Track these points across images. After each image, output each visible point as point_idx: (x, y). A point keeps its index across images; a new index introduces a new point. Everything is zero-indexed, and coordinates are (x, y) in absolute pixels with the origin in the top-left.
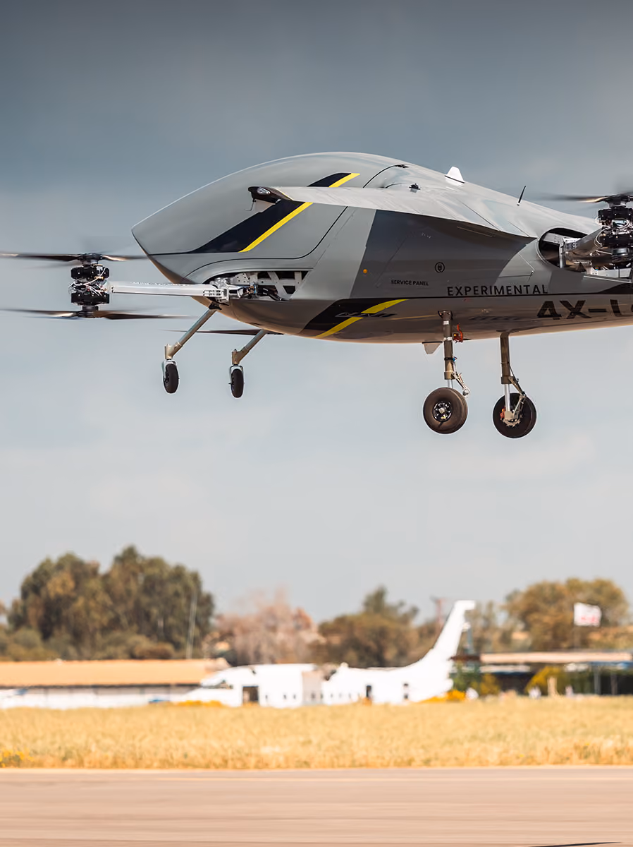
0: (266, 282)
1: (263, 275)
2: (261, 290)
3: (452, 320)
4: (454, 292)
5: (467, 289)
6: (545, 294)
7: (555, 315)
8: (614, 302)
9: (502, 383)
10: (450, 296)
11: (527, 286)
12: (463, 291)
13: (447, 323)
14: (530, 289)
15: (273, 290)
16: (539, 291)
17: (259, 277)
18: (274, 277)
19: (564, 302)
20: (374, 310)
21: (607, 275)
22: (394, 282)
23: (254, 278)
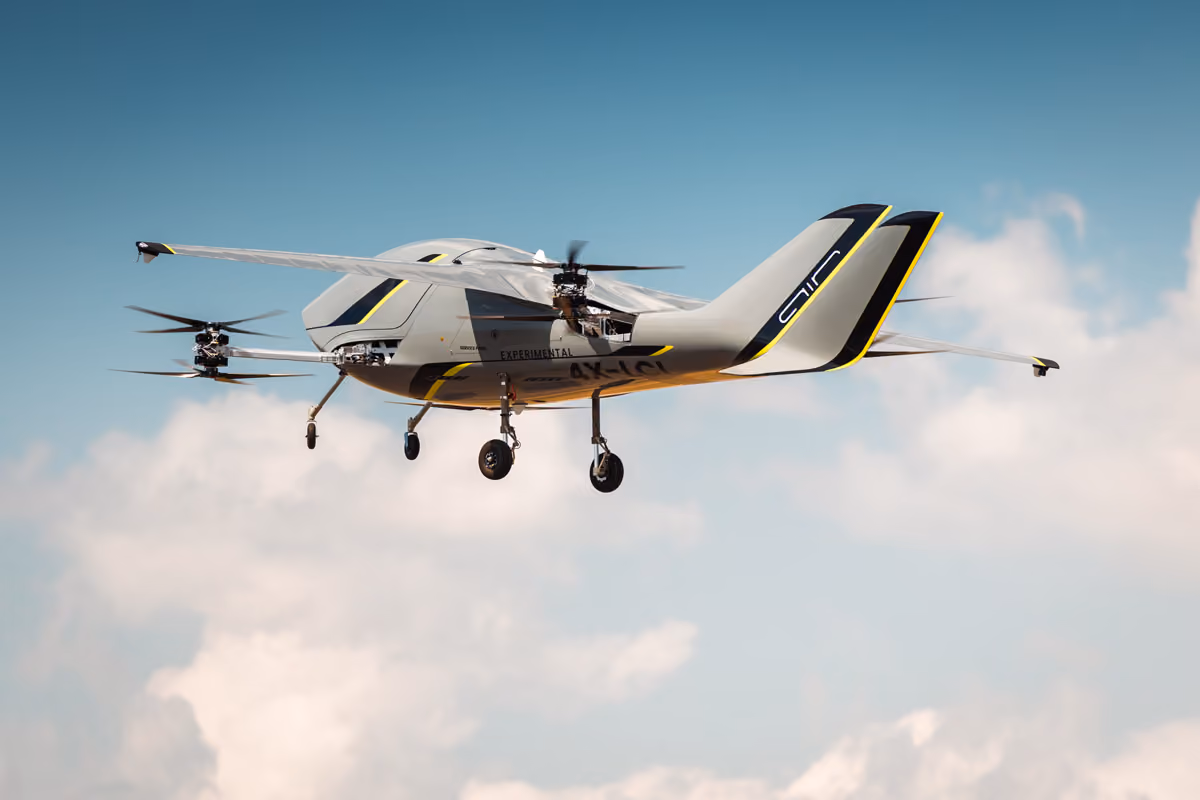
0: (378, 350)
1: (376, 344)
2: (373, 356)
3: (508, 381)
4: (506, 356)
5: (515, 353)
6: (571, 357)
7: (581, 375)
8: (622, 364)
9: (593, 443)
10: (503, 360)
11: (557, 350)
12: (512, 355)
13: (503, 383)
14: (560, 352)
15: (382, 357)
16: (566, 354)
17: (373, 346)
18: (383, 346)
19: (586, 364)
20: (451, 373)
21: (615, 339)
22: (462, 348)
23: (369, 347)
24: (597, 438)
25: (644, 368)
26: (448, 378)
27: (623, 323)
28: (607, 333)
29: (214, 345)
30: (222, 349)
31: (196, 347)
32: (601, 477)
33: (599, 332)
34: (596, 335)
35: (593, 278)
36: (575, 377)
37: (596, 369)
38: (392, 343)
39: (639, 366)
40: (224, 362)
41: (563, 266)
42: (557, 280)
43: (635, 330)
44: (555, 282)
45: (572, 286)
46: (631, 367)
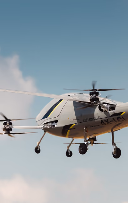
1: (52, 122)
2: (52, 126)
3: (86, 128)
4: (84, 120)
6: (101, 118)
8: (113, 119)
10: (84, 122)
12: (86, 120)
13: (84, 128)
14: (98, 117)
15: (54, 125)
16: (99, 118)
17: (52, 123)
18: (54, 123)
19: (104, 120)
20: (71, 127)
21: (111, 112)
22: (73, 120)
23: (51, 123)
24: (114, 144)
25: (119, 119)
26: (71, 129)
27: (113, 107)
28: (109, 111)
29: (8, 125)
30: (10, 126)
31: (4, 126)
32: (115, 154)
33: (107, 111)
34: (106, 112)
35: (100, 93)
36: (103, 124)
37: (107, 121)
38: (56, 121)
39: (118, 118)
40: (11, 130)
41: (92, 90)
42: (91, 94)
43: (116, 109)
44: (90, 94)
45: (94, 95)
46: (116, 120)
